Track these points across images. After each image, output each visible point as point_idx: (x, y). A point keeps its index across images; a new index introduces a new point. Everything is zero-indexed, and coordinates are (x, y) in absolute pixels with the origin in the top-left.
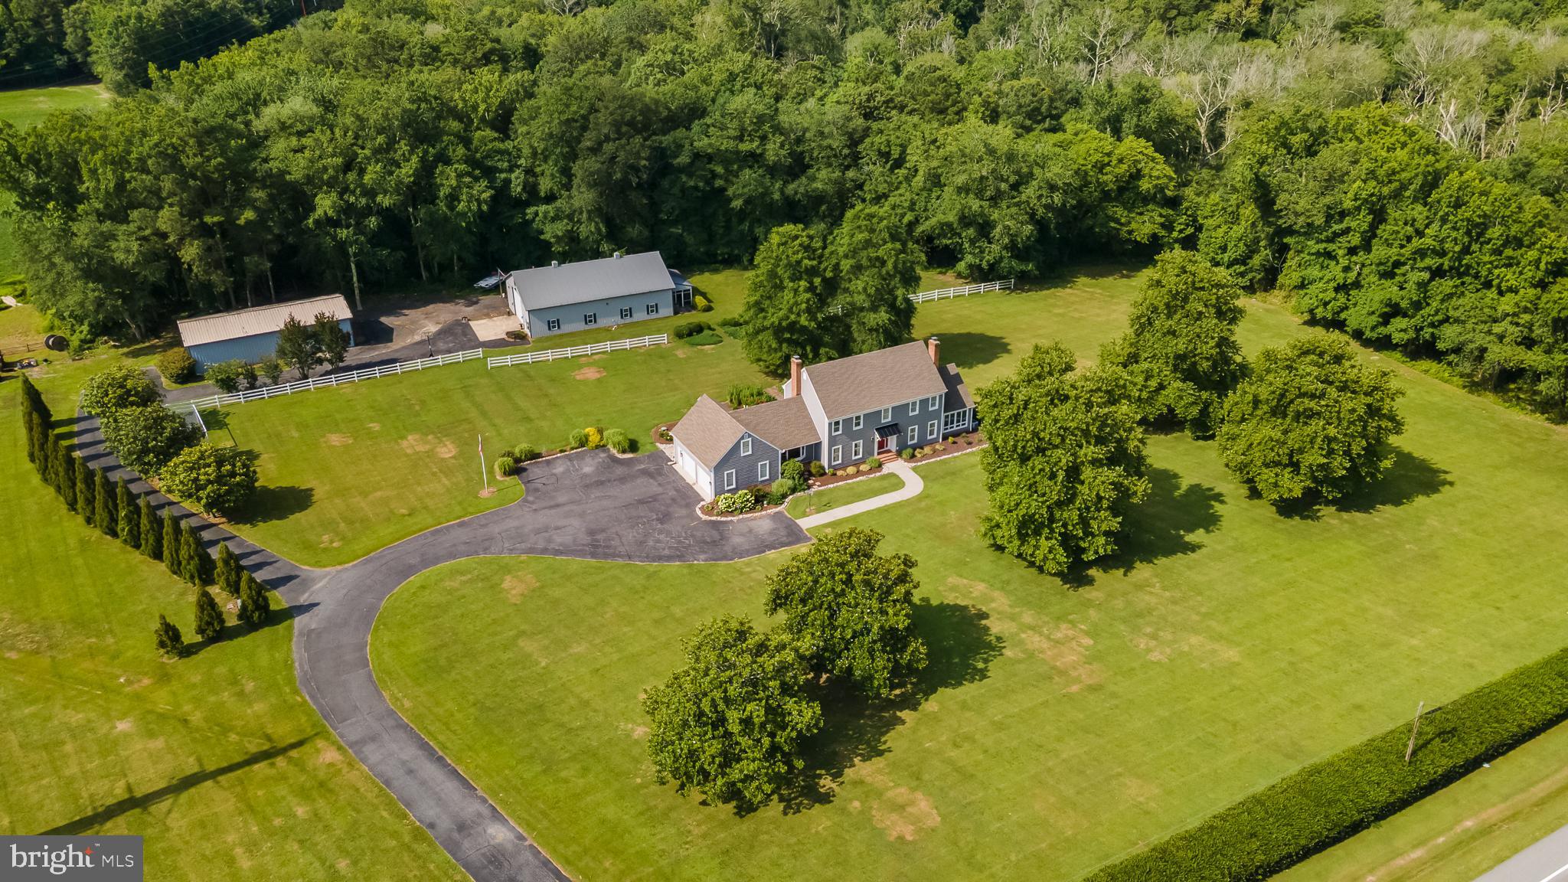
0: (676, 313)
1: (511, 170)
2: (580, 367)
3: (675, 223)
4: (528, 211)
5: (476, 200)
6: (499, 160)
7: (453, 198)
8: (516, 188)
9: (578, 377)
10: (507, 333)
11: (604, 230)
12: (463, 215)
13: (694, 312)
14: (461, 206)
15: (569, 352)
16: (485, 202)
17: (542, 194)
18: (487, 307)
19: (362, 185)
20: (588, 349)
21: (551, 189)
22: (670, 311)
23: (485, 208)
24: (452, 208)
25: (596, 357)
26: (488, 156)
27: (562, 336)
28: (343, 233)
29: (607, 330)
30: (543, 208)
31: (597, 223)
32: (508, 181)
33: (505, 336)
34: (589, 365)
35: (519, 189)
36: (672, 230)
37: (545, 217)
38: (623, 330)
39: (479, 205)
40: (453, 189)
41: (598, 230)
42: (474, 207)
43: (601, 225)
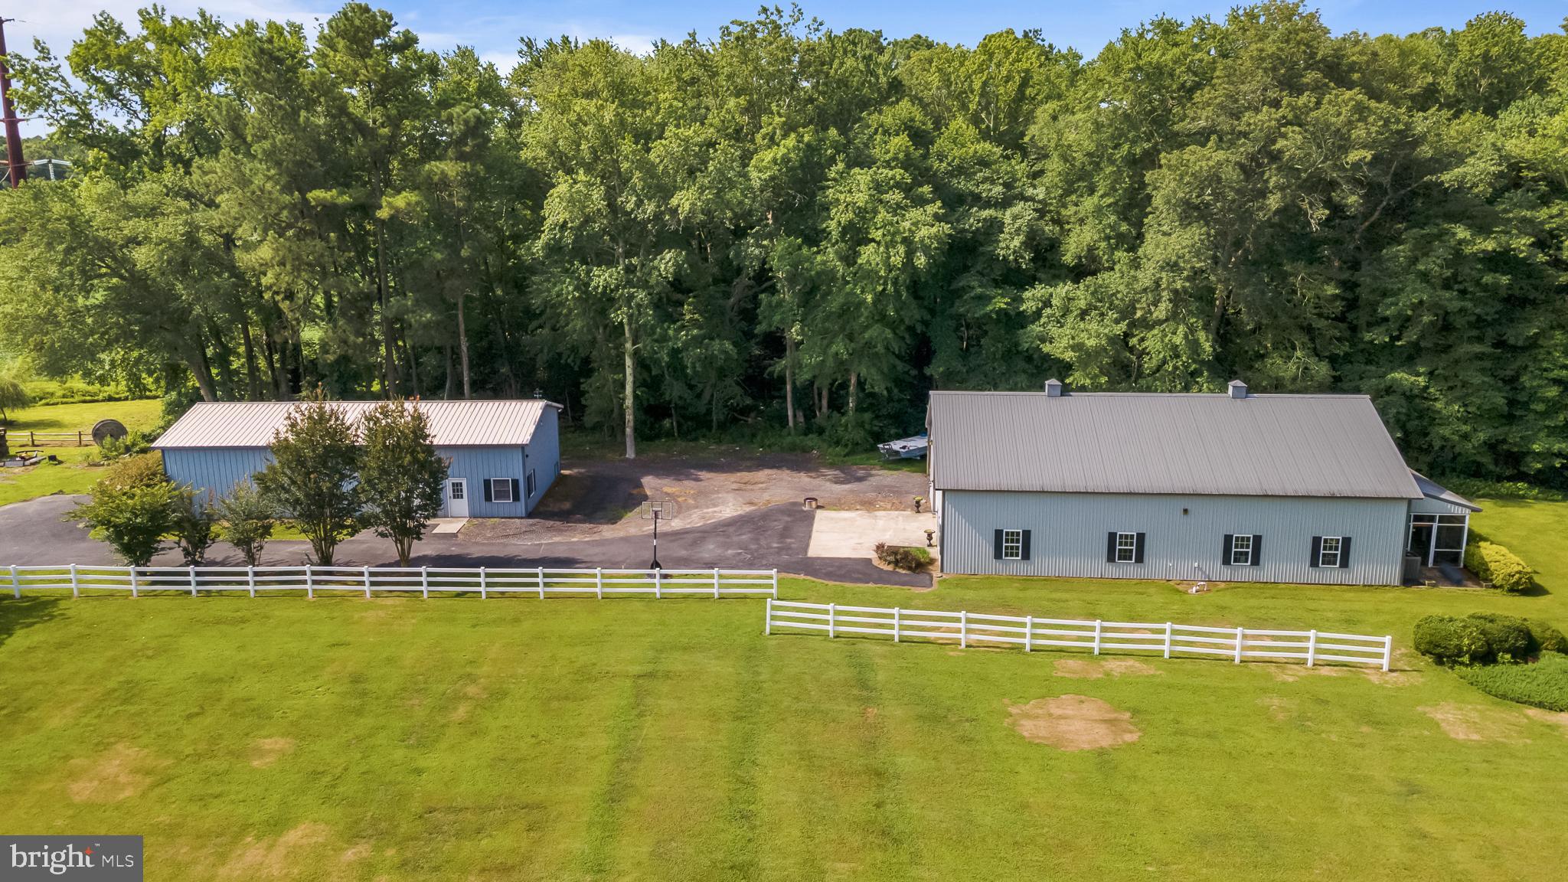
0: (1409, 579)
1: (1005, 203)
2: (1050, 689)
3: (1410, 358)
4: (1027, 294)
5: (906, 241)
6: (985, 180)
7: (856, 235)
8: (1010, 244)
9: (1027, 728)
10: (880, 548)
11: (1207, 346)
12: (868, 276)
13: (1472, 589)
14: (868, 255)
15: (1026, 630)
16: (926, 249)
17: (1068, 259)
18: (879, 489)
19: (648, 169)
20: (1095, 634)
21: (1091, 249)
22: (1393, 572)
23: (921, 261)
24: (849, 259)
25: (1114, 665)
26: (960, 170)
27: (1028, 581)
28: (602, 277)
29: (1174, 588)
30: (1063, 289)
31: (1192, 330)
32: (994, 228)
33: (873, 555)
34: (1082, 688)
35: (1016, 242)
36: (1397, 375)
37: (1066, 312)
38: (1227, 599)
39: (910, 254)
40: (861, 212)
41: (1194, 346)
42: (897, 258)
43: (1202, 336)
